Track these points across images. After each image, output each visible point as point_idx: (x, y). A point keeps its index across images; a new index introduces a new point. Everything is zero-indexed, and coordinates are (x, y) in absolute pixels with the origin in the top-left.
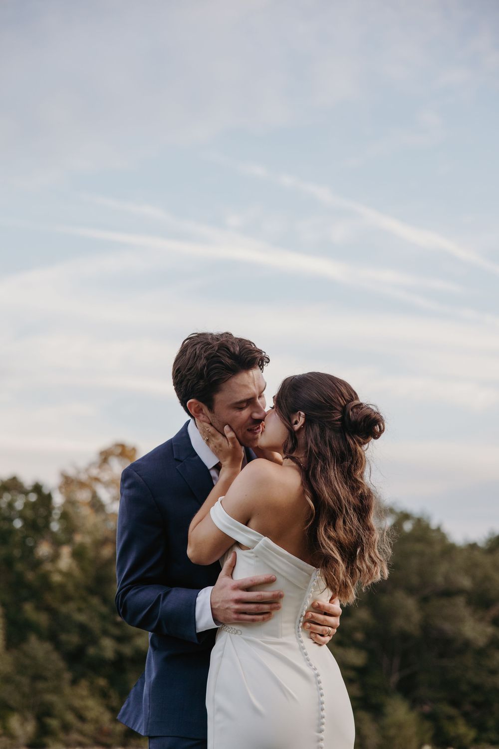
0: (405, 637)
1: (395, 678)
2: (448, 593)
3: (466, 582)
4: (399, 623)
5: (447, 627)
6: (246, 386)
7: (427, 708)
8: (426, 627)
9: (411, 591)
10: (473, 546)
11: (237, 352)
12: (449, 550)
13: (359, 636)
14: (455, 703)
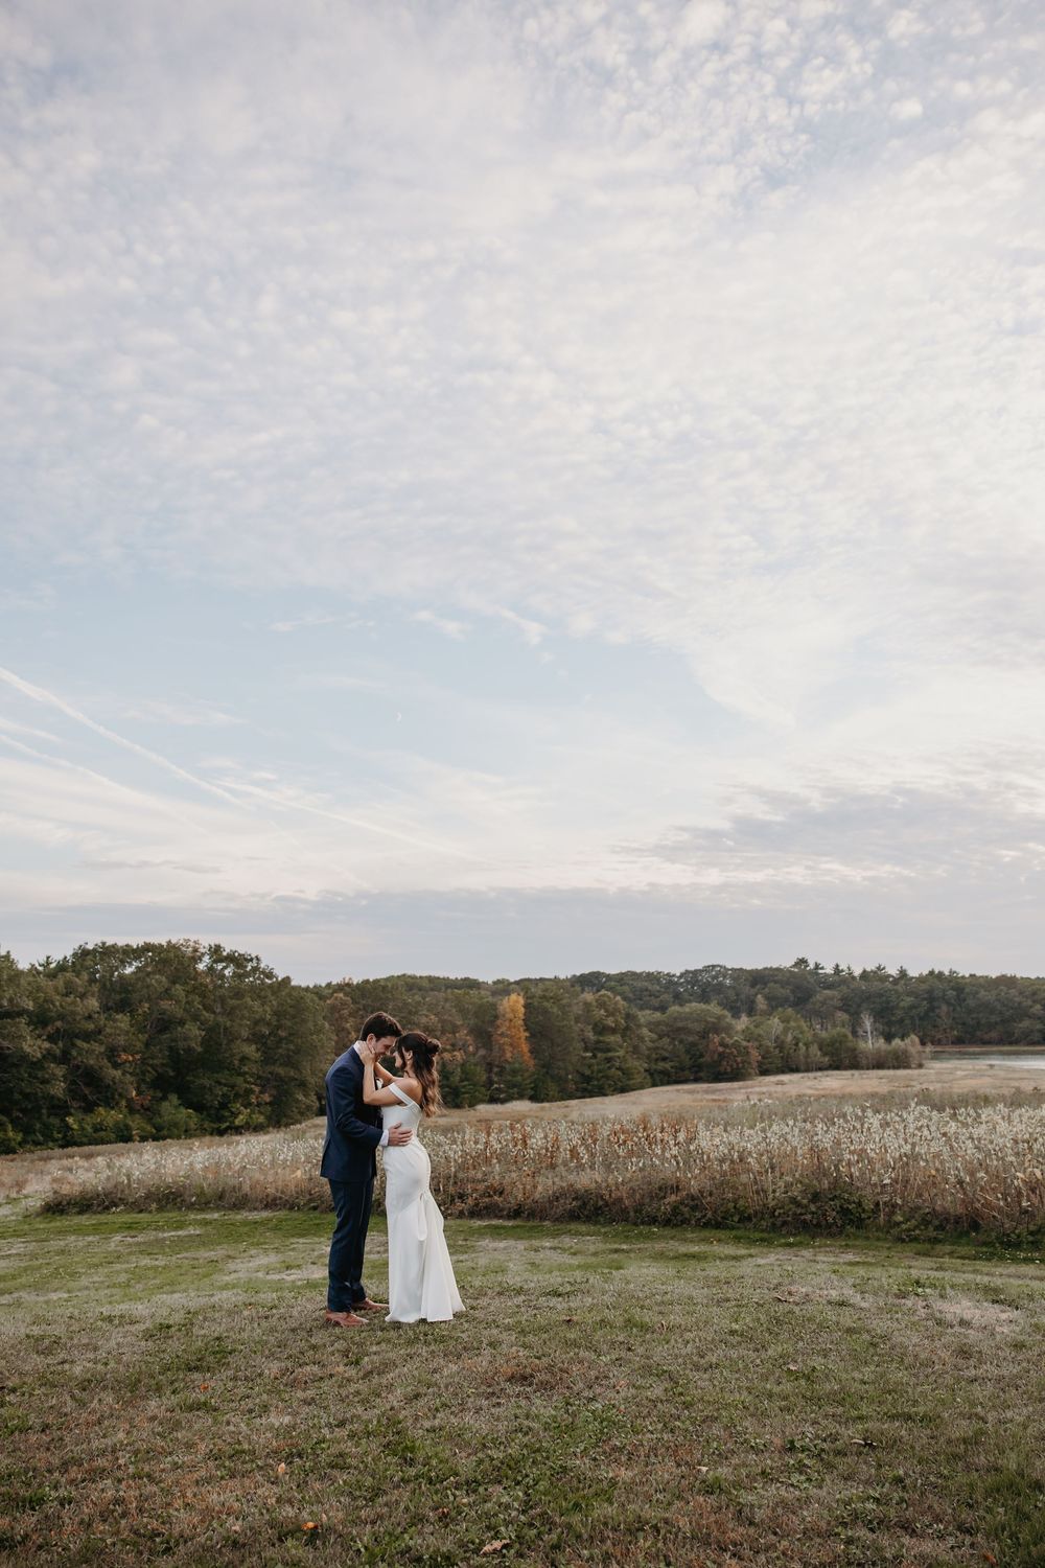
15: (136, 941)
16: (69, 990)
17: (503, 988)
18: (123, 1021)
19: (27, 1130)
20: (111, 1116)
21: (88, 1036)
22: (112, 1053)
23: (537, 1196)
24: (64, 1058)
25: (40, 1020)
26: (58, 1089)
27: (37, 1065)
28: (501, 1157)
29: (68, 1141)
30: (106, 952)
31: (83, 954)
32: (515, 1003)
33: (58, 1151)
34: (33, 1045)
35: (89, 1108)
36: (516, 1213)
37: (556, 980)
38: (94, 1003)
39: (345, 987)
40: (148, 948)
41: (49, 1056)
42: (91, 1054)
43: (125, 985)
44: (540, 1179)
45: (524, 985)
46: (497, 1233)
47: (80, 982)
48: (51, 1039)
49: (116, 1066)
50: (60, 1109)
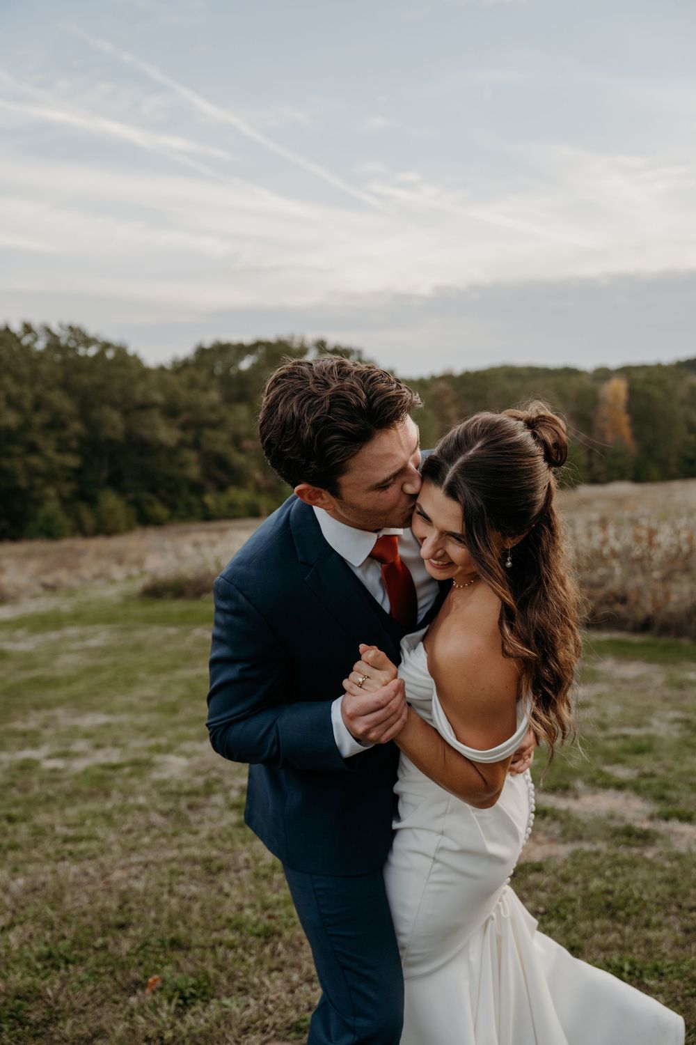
0: (111, 442)
1: (104, 475)
2: (146, 406)
3: (159, 397)
4: (107, 432)
5: (146, 433)
6: (389, 456)
7: (131, 496)
8: (129, 435)
9: (115, 405)
10: (162, 369)
11: (363, 405)
12: (145, 373)
13: (74, 444)
14: (153, 490)
15: (247, 339)
16: (192, 384)
17: (603, 374)
18: (242, 411)
19: (173, 507)
20: (241, 496)
21: (214, 425)
22: (236, 441)
23: (671, 607)
24: (196, 445)
25: (171, 411)
26: (194, 472)
27: (173, 452)
28: (623, 556)
29: (208, 517)
30: (221, 349)
31: (201, 352)
32: (617, 388)
33: (199, 526)
34: (167, 434)
35: (222, 488)
36: (645, 626)
37: (659, 367)
38: (214, 396)
39: (448, 378)
40: (258, 344)
41: (182, 444)
42: (218, 441)
43: (243, 378)
44: (674, 587)
45: (626, 371)
46: (623, 652)
47: (202, 376)
48: (184, 427)
49: (241, 451)
50: (197, 489)
